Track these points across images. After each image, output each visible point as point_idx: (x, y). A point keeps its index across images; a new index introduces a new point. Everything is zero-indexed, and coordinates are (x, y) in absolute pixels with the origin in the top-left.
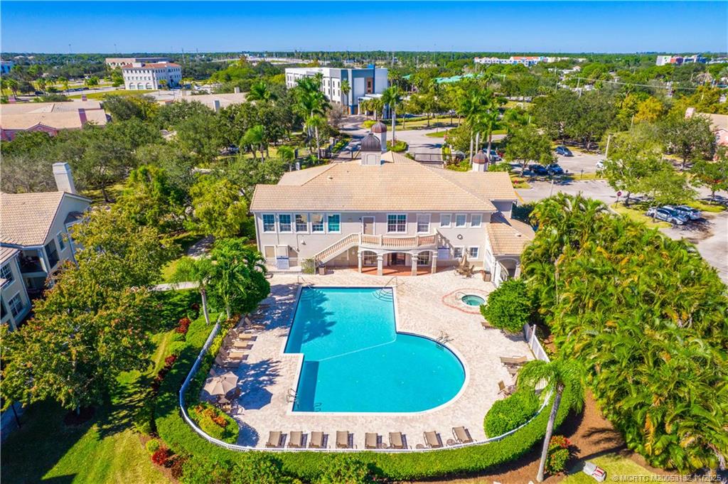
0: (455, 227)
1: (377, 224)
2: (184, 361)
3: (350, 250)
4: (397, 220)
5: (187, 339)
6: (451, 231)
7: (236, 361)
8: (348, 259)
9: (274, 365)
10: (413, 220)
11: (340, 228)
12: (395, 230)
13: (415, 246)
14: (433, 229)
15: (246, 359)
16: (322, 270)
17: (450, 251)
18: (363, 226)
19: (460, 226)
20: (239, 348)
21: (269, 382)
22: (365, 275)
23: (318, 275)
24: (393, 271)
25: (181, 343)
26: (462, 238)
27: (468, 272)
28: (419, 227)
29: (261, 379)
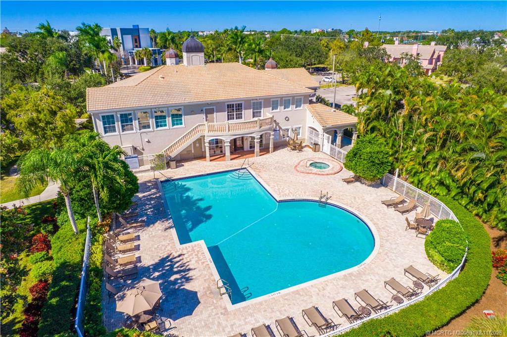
0: (283, 110)
1: (218, 114)
2: (64, 283)
3: (195, 143)
4: (235, 108)
5: (55, 256)
6: (280, 114)
7: (129, 267)
8: (193, 152)
9: (178, 259)
10: (247, 108)
11: (183, 121)
12: (233, 119)
13: (257, 129)
14: (267, 113)
15: (141, 262)
16: (173, 164)
17: (280, 132)
18: (205, 117)
19: (286, 110)
20: (124, 252)
21: (183, 280)
22: (214, 163)
23: (169, 170)
24: (237, 156)
25: (49, 263)
26: (288, 120)
27: (298, 147)
28: (254, 113)
29: (173, 278)
